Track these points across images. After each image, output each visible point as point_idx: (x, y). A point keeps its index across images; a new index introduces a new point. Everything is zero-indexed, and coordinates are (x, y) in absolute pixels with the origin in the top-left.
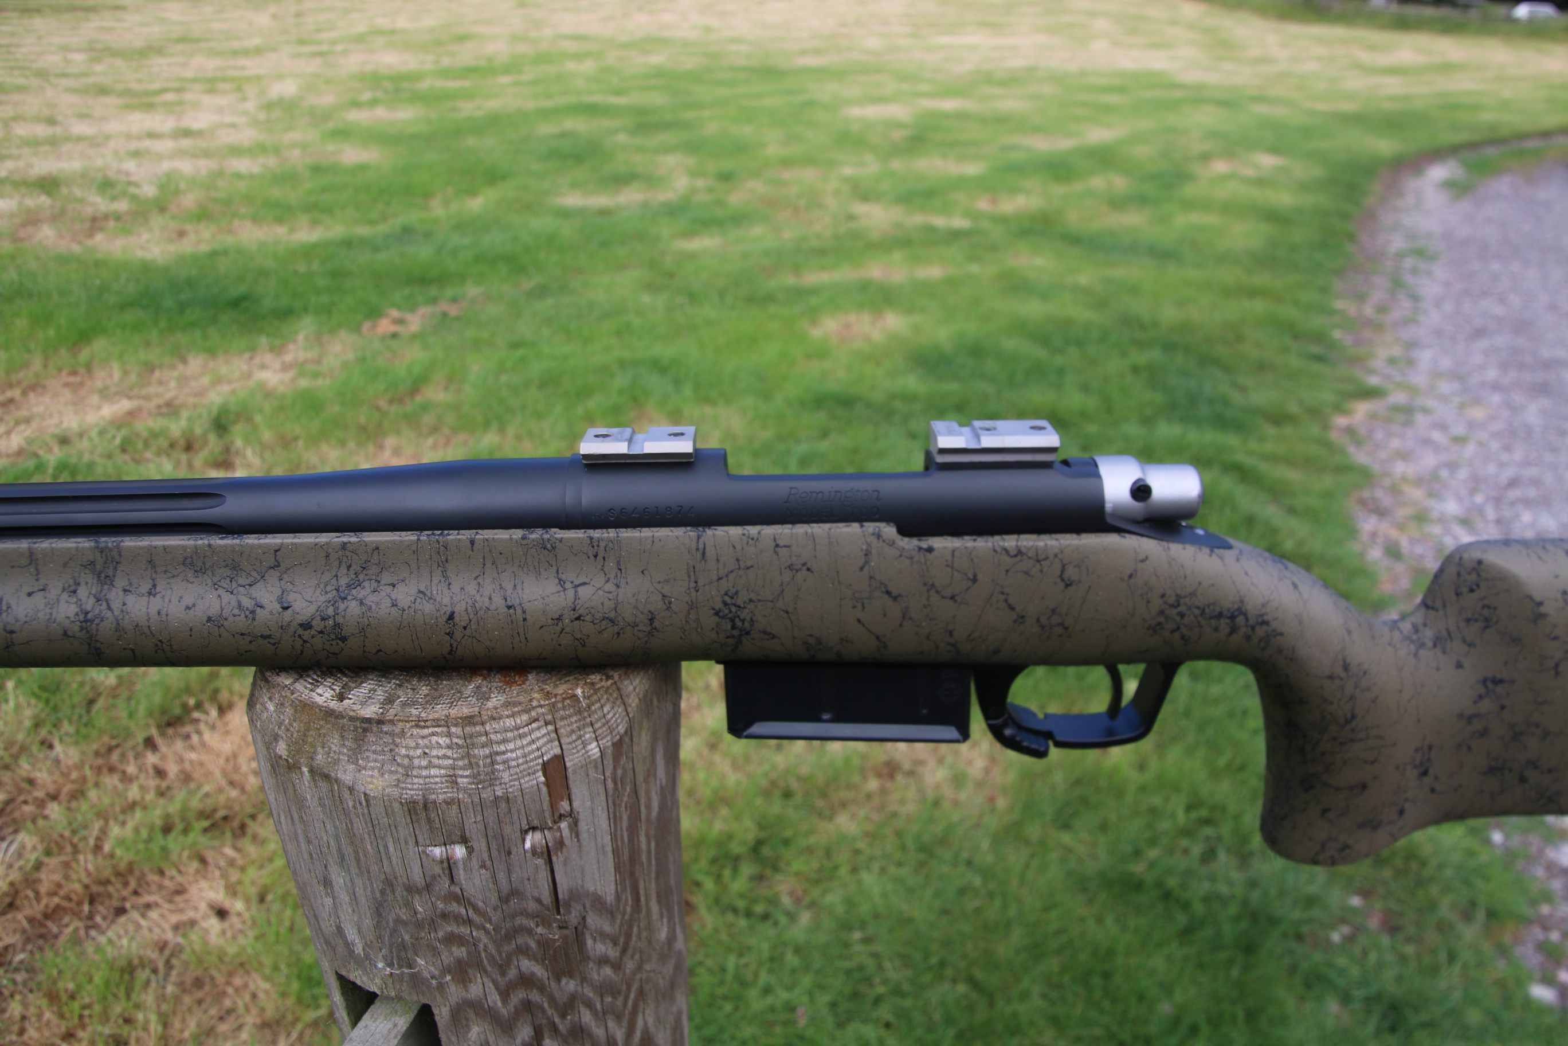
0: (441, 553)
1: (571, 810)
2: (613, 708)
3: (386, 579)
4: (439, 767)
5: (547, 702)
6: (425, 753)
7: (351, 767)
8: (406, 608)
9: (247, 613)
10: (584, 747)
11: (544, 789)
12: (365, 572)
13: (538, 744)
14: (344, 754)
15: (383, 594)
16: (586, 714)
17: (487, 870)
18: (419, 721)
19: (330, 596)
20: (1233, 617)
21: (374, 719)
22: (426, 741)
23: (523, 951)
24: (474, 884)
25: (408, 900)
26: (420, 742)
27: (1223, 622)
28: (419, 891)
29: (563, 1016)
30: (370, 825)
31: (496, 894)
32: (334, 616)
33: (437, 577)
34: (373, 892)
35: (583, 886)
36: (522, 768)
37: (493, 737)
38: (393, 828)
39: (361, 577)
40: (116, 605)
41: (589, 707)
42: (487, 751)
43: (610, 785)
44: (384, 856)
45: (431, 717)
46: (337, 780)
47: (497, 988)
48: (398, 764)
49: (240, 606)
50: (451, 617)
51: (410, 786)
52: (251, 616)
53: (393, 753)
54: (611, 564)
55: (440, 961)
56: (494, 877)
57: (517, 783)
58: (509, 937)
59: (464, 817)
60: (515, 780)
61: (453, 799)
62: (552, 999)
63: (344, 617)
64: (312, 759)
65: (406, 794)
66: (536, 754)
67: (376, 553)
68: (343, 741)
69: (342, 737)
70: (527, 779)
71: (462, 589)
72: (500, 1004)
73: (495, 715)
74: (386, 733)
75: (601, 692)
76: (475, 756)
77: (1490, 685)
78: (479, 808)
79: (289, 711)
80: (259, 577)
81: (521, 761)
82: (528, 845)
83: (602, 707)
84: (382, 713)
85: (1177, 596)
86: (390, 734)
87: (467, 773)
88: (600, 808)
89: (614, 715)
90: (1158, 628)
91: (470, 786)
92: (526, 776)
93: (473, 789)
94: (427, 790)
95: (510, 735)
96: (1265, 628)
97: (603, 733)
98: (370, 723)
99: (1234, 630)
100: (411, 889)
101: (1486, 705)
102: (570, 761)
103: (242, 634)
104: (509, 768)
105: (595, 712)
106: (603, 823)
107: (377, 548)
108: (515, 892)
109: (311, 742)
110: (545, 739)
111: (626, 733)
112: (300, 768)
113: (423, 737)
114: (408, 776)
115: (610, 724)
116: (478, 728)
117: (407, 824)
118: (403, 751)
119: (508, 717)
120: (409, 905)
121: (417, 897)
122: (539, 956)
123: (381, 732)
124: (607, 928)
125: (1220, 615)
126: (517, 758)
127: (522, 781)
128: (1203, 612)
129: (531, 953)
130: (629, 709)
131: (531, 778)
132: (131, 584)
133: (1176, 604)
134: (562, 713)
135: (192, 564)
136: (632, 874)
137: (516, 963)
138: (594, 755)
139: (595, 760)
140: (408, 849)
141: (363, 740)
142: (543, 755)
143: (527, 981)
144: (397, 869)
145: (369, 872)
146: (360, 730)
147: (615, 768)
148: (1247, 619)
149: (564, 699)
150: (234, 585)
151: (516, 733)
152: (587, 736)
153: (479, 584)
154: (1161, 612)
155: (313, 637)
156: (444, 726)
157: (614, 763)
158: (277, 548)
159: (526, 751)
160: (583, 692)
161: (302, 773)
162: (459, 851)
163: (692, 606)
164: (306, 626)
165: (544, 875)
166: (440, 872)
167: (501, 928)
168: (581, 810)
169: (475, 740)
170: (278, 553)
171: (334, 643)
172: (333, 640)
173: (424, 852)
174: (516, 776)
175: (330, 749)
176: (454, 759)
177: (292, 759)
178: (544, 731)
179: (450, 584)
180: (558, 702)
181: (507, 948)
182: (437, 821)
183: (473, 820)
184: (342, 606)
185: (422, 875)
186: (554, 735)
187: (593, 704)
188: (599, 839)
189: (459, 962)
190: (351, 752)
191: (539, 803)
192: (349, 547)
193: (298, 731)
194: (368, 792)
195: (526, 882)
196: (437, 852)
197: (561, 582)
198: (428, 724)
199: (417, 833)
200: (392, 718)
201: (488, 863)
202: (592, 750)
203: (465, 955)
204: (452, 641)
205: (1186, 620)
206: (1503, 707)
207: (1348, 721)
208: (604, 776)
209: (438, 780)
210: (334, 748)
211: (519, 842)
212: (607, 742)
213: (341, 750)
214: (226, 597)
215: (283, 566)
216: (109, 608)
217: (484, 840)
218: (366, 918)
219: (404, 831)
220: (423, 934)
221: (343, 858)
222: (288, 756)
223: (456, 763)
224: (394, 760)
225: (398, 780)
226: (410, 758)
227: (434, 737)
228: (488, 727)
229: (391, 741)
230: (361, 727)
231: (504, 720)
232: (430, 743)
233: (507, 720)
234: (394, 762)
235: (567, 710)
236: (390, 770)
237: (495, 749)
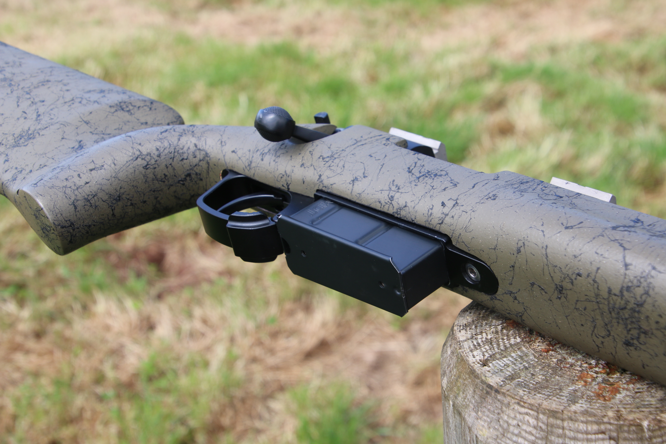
4: (526, 439)
5: (616, 422)
6: (518, 425)
7: (474, 414)
14: (472, 403)
18: (521, 401)
21: (494, 388)
22: (521, 417)
37: (567, 432)
41: (651, 438)
42: (560, 441)
45: (529, 401)
46: (464, 419)
48: (500, 425)
53: (499, 416)
64: (456, 398)
68: (474, 394)
69: (475, 391)
73: (573, 417)
74: (499, 400)
76: (551, 440)
79: (455, 359)
84: (501, 386)
86: (501, 402)
95: (580, 436)
98: (491, 389)
109: (458, 386)
112: (449, 400)
113: (520, 413)
114: (504, 436)
116: (559, 422)
118: (505, 418)
119: (582, 422)
123: (496, 398)
134: (626, 435)
141: (484, 399)
146: (485, 392)
149: (631, 425)
151: (585, 436)
156: (536, 411)
160: (649, 425)
161: (449, 404)
169: (554, 430)
175: (466, 396)
176: (536, 438)
177: (447, 392)
180: (626, 425)
187: (655, 437)
190: (476, 404)
193: (455, 375)
194: (478, 436)
198: (526, 405)
200: (505, 391)
210: (469, 396)
213: (472, 399)
223: (537, 441)
224: (499, 421)
225: (497, 436)
226: (509, 425)
227: (527, 416)
228: (566, 424)
229: (500, 407)
230: (486, 390)
231: (579, 423)
232: (524, 419)
233: (582, 424)
234: (498, 422)
235: (631, 434)
236: (495, 427)
237: (567, 442)
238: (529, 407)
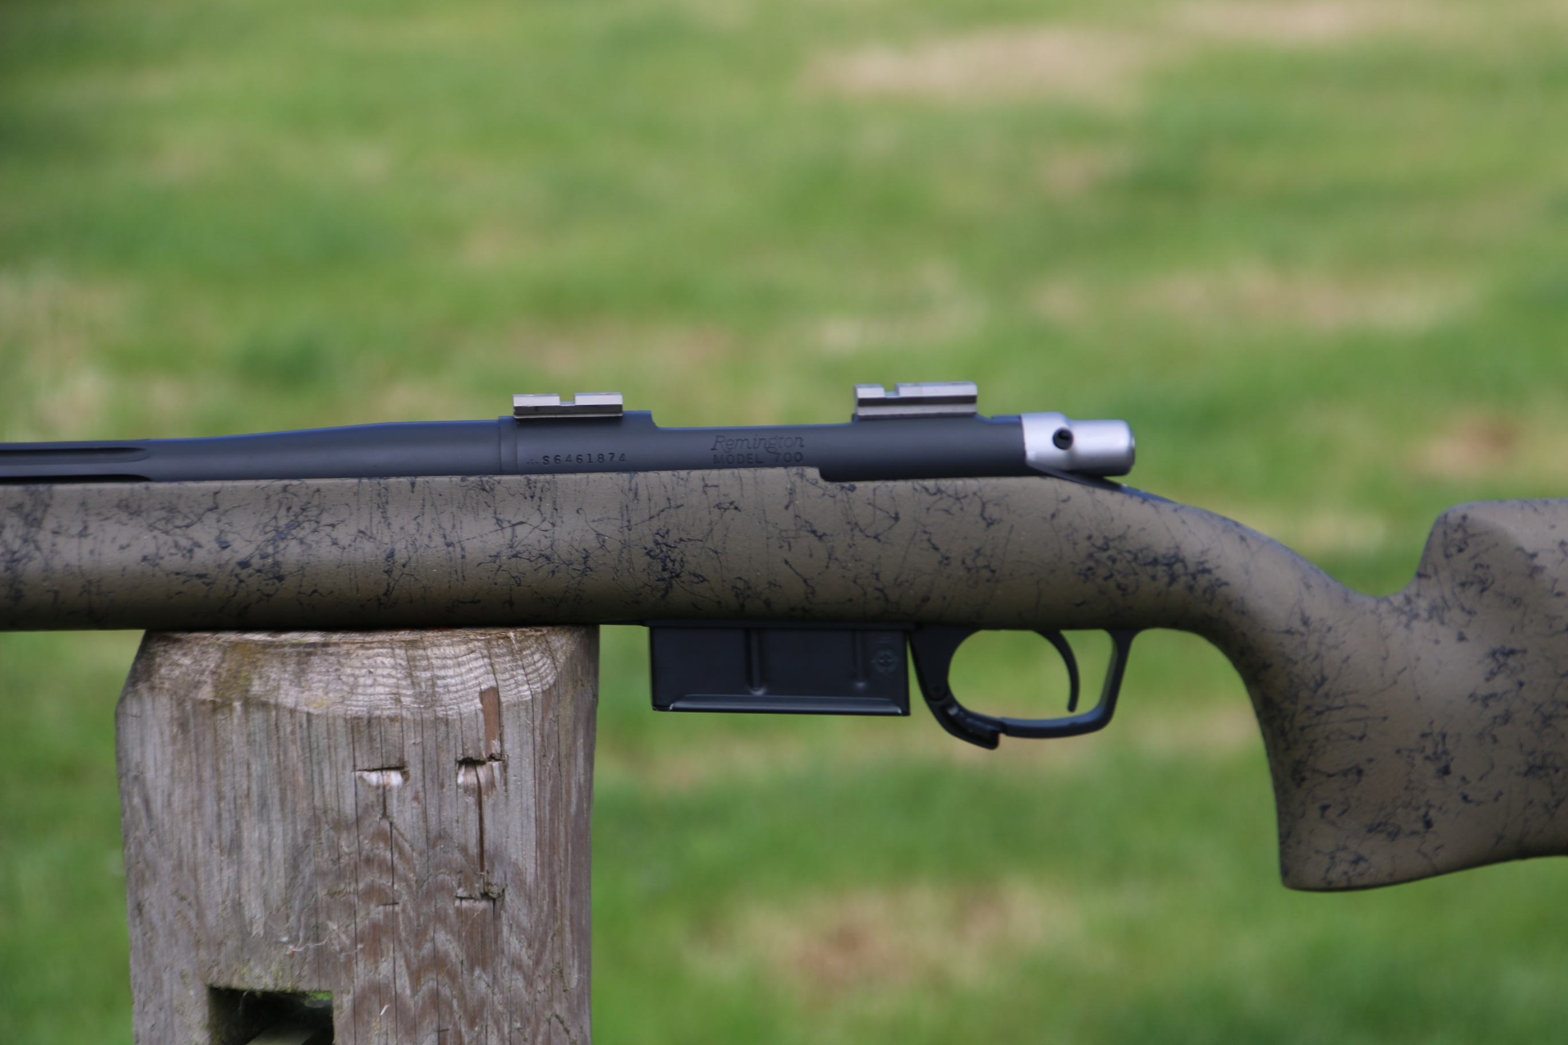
0: (382, 495)
1: (501, 751)
2: (542, 658)
3: (326, 519)
4: (384, 685)
5: (483, 638)
6: (370, 672)
7: (294, 691)
8: (346, 546)
9: (185, 552)
10: (516, 687)
11: (481, 716)
12: (305, 514)
13: (476, 673)
14: (285, 679)
15: (323, 534)
16: (518, 656)
17: (419, 803)
18: (365, 643)
19: (269, 536)
20: (1170, 565)
21: (318, 643)
22: (371, 661)
23: (440, 918)
24: (405, 819)
25: (333, 842)
26: (366, 662)
27: (1160, 570)
28: (348, 828)
29: (472, 1024)
30: (307, 750)
31: (424, 835)
32: (274, 554)
33: (377, 517)
34: (294, 838)
35: (506, 848)
36: (460, 694)
37: (434, 661)
38: (332, 749)
39: (301, 518)
40: (45, 546)
41: (521, 651)
42: (428, 674)
43: (538, 739)
44: (317, 786)
45: (376, 639)
46: (277, 706)
47: (408, 967)
48: (344, 683)
49: (176, 545)
50: (391, 555)
51: (355, 703)
52: (188, 555)
53: (338, 673)
54: (547, 506)
55: (353, 926)
56: (425, 813)
57: (455, 707)
58: (429, 896)
59: (405, 737)
60: (454, 704)
61: (396, 717)
62: (462, 997)
63: (284, 555)
64: (247, 691)
65: (351, 710)
66: (474, 682)
67: (317, 495)
68: (284, 667)
69: (284, 664)
70: (465, 704)
71: (402, 528)
72: (408, 992)
73: (436, 642)
74: (332, 655)
75: (532, 640)
76: (417, 677)
77: (1501, 659)
78: (420, 728)
79: (215, 655)
80: (195, 519)
81: (459, 687)
82: (461, 779)
83: (533, 654)
84: (324, 641)
85: (1105, 538)
86: (336, 655)
87: (409, 692)
88: (527, 760)
89: (544, 665)
90: (1089, 573)
91: (412, 705)
92: (465, 701)
93: (414, 708)
94: (371, 707)
95: (449, 662)
96: (1207, 576)
97: (534, 678)
98: (315, 647)
99: (1173, 579)
100: (338, 825)
101: (1501, 683)
102: (505, 697)
103: (178, 574)
104: (449, 692)
105: (526, 656)
106: (530, 782)
107: (318, 490)
108: (442, 836)
109: (245, 677)
110: (482, 670)
111: (554, 685)
112: (231, 704)
113: (368, 658)
114: (353, 694)
115: (540, 672)
116: (421, 652)
117: (348, 744)
118: (349, 671)
119: (448, 645)
120: (334, 847)
121: (344, 835)
122: (456, 929)
123: (327, 653)
124: (525, 921)
125: (1155, 562)
126: (456, 685)
127: (461, 706)
128: (1136, 558)
129: (448, 923)
130: (557, 664)
131: (469, 703)
132: (60, 527)
133: (1105, 547)
134: (497, 650)
135: (127, 507)
136: (551, 864)
137: (432, 934)
138: (526, 696)
139: (526, 701)
140: (344, 774)
141: (306, 663)
142: (479, 685)
143: (438, 962)
144: (329, 800)
145: (294, 812)
146: (303, 655)
147: (543, 718)
148: (1186, 567)
149: (499, 638)
150: (170, 527)
151: (455, 660)
152: (520, 678)
153: (418, 524)
154: (1090, 556)
155: (250, 576)
156: (389, 648)
157: (543, 713)
158: (217, 490)
159: (465, 678)
160: (515, 636)
161: (232, 710)
162: (395, 779)
163: (625, 545)
164: (244, 564)
165: (473, 816)
166: (375, 800)
167: (424, 881)
168: (510, 755)
169: (418, 663)
170: (218, 495)
171: (270, 582)
172: (270, 579)
173: (361, 777)
174: (455, 701)
175: (269, 678)
176: (398, 679)
177: (220, 697)
178: (481, 662)
179: (389, 524)
180: (493, 639)
181: (427, 909)
182: (378, 740)
183: (413, 741)
184: (282, 545)
185: (354, 806)
186: (489, 668)
187: (524, 650)
188: (524, 797)
189: (375, 926)
190: (292, 677)
191: (475, 731)
192: (291, 489)
193: (229, 670)
194: (311, 710)
195: (455, 824)
196: (374, 778)
197: (499, 521)
198: (374, 645)
199: (357, 754)
200: (337, 640)
201: (421, 795)
202: (524, 691)
203: (381, 917)
204: (390, 580)
205: (1119, 566)
206: (1521, 684)
207: (1319, 684)
208: (533, 724)
209: (382, 697)
210: (273, 676)
211: (453, 774)
212: (537, 687)
213: (282, 676)
214: (162, 538)
215: (221, 510)
216: (38, 548)
217: (420, 766)
218: (278, 877)
219: (343, 753)
220: (342, 886)
221: (264, 804)
222: (216, 696)
223: (400, 682)
224: (340, 679)
225: (343, 697)
226: (356, 677)
227: (379, 658)
228: (429, 652)
229: (336, 662)
230: (305, 652)
231: (444, 647)
232: (375, 662)
233: (447, 648)
234: (339, 681)
235: (501, 649)
236: (335, 689)
237: (436, 673)
238: (379, 645)
